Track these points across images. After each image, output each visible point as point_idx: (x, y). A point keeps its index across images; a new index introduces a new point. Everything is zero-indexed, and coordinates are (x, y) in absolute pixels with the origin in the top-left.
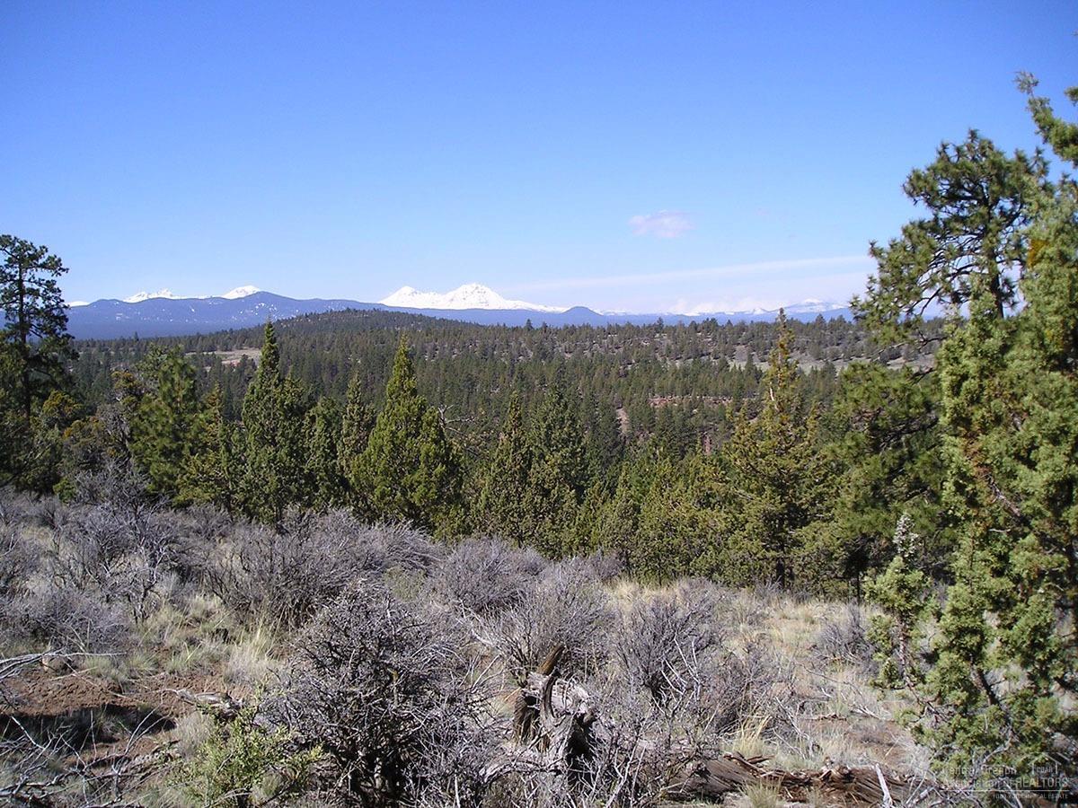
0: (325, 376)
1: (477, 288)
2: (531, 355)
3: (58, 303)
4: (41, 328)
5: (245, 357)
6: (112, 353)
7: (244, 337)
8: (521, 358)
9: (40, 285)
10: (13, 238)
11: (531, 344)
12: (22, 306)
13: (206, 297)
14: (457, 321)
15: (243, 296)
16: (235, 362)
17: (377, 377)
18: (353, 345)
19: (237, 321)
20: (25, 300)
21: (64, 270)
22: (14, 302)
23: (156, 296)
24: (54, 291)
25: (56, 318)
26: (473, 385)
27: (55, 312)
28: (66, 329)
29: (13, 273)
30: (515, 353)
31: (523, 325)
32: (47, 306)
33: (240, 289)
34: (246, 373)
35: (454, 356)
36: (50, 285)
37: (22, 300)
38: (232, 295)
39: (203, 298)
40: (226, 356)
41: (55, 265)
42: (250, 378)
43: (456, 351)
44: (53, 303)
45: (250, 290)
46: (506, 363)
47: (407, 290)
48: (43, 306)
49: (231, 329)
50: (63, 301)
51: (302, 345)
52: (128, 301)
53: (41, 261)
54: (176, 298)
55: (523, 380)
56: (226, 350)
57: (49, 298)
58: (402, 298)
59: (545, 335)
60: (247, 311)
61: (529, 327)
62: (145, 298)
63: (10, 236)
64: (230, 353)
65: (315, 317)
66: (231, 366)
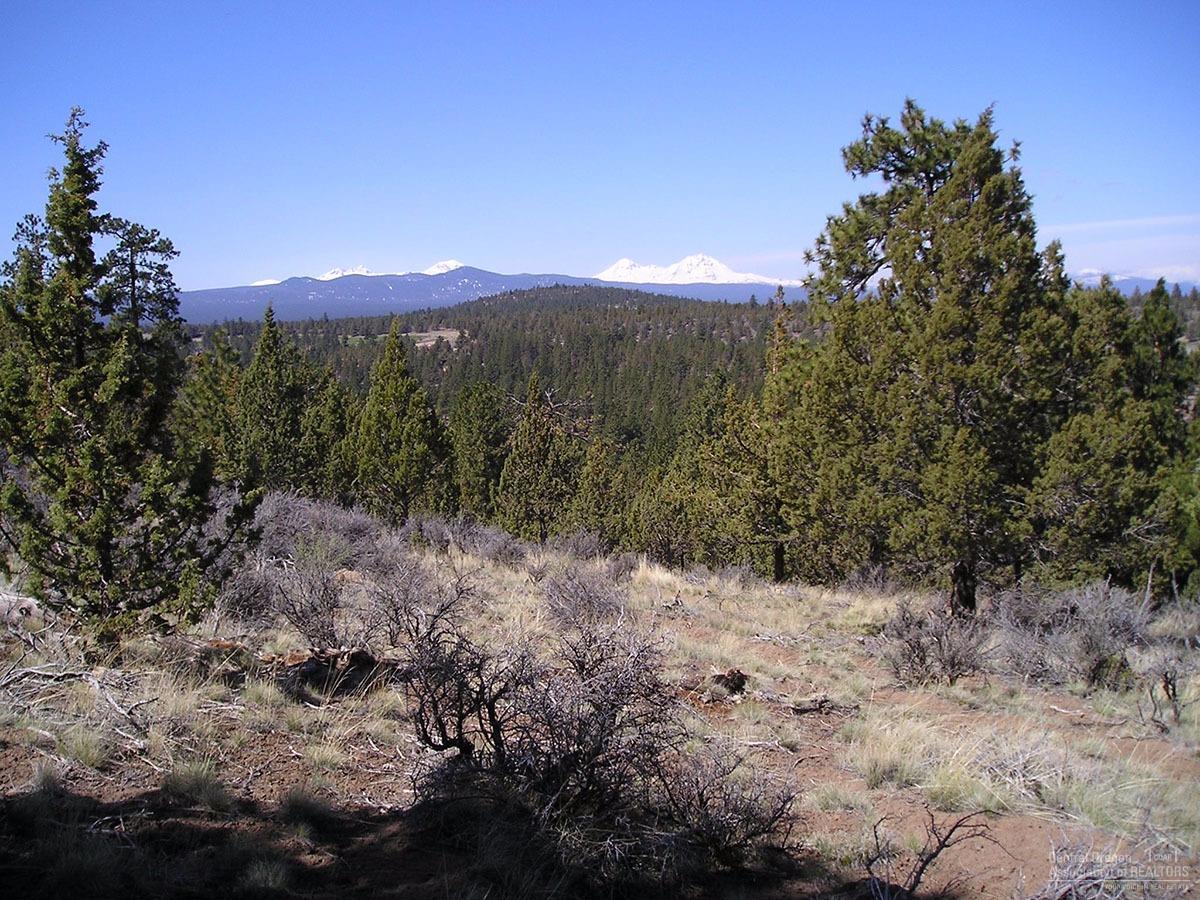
0: (525, 359)
1: (703, 260)
2: (754, 334)
3: (169, 286)
4: (153, 312)
5: (441, 339)
6: (300, 335)
7: (440, 317)
8: (743, 338)
9: (152, 268)
10: (124, 221)
11: (755, 322)
12: (134, 290)
13: (404, 273)
14: (677, 297)
15: (444, 271)
16: (429, 344)
17: (582, 360)
18: (558, 324)
19: (437, 299)
20: (137, 284)
21: (175, 254)
22: (127, 286)
23: (351, 273)
24: (164, 275)
25: (168, 302)
26: (686, 368)
27: (166, 296)
28: (178, 313)
29: (125, 257)
30: (737, 333)
31: (748, 300)
32: (158, 290)
33: (441, 264)
34: (439, 357)
35: (668, 337)
36: (162, 268)
37: (133, 283)
38: (433, 271)
39: (401, 274)
40: (421, 338)
41: (166, 248)
42: (444, 362)
43: (671, 330)
44: (164, 287)
45: (453, 264)
46: (726, 343)
47: (625, 262)
48: (154, 289)
49: (429, 308)
50: (174, 284)
51: (503, 325)
52: (322, 279)
53: (152, 244)
54: (373, 274)
55: (742, 363)
56: (421, 331)
57: (160, 282)
58: (621, 272)
59: (771, 312)
60: (449, 288)
61: (753, 304)
62: (339, 275)
63: (120, 219)
64: (427, 334)
65: (520, 293)
66: (425, 348)
